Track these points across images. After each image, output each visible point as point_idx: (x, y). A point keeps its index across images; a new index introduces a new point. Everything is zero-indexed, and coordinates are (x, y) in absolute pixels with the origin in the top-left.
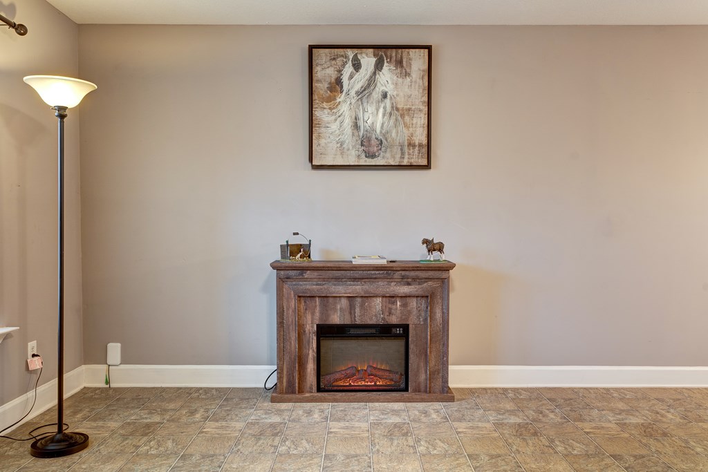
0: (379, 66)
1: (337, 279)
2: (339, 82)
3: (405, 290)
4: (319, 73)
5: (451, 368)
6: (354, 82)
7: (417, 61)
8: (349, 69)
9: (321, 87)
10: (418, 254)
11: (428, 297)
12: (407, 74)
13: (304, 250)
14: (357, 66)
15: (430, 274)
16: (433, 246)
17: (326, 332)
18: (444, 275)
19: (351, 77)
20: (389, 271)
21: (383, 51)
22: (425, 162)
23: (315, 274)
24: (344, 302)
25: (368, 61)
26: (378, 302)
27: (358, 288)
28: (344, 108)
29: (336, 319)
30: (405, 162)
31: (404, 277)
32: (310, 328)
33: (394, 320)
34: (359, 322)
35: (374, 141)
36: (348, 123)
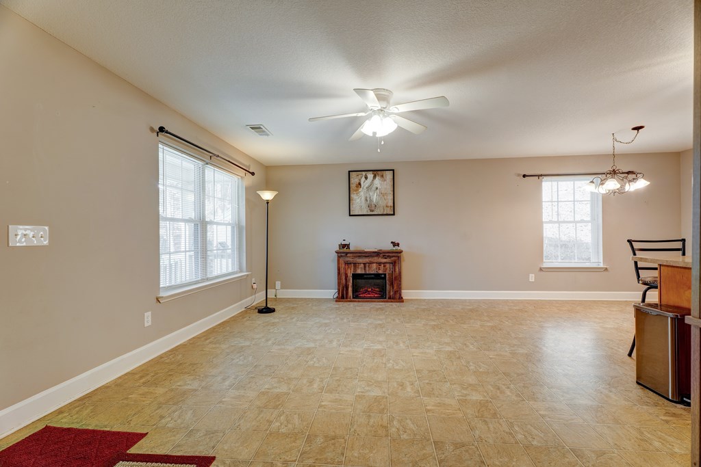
0: (375, 177)
1: (359, 256)
2: (360, 184)
3: (384, 260)
4: (352, 181)
5: (402, 291)
6: (365, 184)
7: (389, 175)
8: (363, 179)
9: (353, 186)
10: (390, 247)
11: (394, 263)
12: (385, 180)
13: (347, 246)
14: (366, 178)
15: (394, 254)
16: (394, 244)
17: (355, 276)
18: (399, 255)
19: (364, 182)
20: (377, 254)
21: (375, 172)
22: (392, 213)
23: (351, 255)
24: (362, 265)
25: (370, 176)
26: (374, 266)
27: (367, 260)
28: (362, 193)
29: (359, 271)
30: (385, 213)
31: (384, 256)
32: (350, 275)
33: (381, 272)
34: (367, 273)
35: (373, 206)
36: (363, 199)
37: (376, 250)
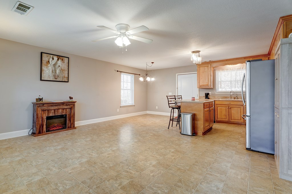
0: (58, 59)
1: (52, 106)
2: (49, 62)
3: (66, 107)
4: (44, 59)
6: (53, 62)
7: (66, 60)
8: (51, 59)
9: (44, 62)
10: (69, 100)
11: (71, 109)
12: (64, 62)
14: (53, 59)
15: (72, 104)
16: (71, 98)
17: (48, 118)
18: (74, 104)
19: (52, 61)
20: (63, 104)
22: (67, 81)
23: (47, 105)
24: (53, 111)
25: (56, 58)
26: (60, 110)
27: (56, 108)
28: (50, 68)
29: (51, 115)
30: (63, 81)
31: (66, 104)
32: (45, 117)
33: (64, 114)
34: (56, 115)
35: (57, 76)
36: (51, 71)
37: (63, 102)
